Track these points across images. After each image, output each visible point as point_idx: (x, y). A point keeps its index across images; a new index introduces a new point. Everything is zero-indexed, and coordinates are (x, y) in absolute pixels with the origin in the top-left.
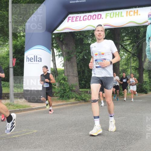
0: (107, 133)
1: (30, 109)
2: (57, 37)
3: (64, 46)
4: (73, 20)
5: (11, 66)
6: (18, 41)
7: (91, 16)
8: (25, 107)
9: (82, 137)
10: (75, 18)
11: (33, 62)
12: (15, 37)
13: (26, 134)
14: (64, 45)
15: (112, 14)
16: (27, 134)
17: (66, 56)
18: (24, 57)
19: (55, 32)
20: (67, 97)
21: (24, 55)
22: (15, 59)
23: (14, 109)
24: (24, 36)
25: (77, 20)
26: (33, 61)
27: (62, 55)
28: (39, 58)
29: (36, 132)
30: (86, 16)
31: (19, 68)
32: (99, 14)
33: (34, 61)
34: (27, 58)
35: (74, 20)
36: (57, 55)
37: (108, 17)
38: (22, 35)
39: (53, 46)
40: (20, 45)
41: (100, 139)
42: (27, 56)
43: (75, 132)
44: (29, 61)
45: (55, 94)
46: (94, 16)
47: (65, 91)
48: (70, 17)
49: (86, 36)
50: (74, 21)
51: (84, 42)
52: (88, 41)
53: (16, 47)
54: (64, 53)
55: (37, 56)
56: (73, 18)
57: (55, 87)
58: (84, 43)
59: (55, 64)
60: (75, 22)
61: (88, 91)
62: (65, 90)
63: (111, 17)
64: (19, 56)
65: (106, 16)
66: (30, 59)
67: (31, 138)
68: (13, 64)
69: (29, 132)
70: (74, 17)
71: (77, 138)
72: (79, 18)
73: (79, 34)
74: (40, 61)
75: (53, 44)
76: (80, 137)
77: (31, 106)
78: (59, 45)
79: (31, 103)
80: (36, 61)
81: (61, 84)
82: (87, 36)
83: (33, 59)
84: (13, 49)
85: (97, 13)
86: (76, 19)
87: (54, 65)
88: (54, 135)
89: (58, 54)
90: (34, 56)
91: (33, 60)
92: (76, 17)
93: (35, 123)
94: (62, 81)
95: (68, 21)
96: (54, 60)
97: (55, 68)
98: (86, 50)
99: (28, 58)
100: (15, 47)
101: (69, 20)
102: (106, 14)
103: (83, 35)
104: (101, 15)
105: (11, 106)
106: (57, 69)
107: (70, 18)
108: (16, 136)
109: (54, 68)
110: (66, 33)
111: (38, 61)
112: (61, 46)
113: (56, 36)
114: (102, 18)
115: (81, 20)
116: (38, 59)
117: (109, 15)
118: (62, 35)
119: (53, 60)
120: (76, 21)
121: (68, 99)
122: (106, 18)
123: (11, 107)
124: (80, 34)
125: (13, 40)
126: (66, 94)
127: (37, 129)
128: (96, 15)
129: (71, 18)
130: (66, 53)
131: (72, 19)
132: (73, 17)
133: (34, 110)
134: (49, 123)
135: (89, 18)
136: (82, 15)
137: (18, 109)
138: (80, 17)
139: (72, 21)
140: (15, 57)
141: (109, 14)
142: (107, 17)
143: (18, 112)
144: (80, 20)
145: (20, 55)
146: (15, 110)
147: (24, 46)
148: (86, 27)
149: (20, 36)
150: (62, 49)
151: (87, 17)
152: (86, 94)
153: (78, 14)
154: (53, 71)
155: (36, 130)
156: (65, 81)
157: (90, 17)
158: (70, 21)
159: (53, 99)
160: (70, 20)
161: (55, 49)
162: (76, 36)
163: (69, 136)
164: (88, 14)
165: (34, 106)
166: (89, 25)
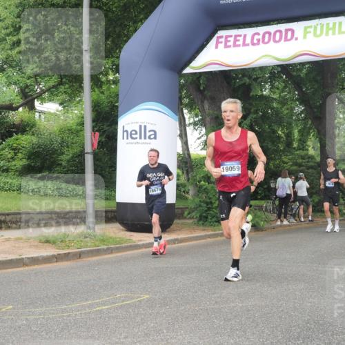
0: (311, 303)
1: (131, 246)
2: (191, 83)
3: (206, 102)
4: (229, 44)
5: (88, 148)
6: (103, 93)
7: (270, 33)
8: (119, 243)
9: (252, 312)
10: (232, 39)
11: (138, 140)
12: (97, 85)
13: (124, 303)
14: (208, 100)
15: (319, 27)
16: (127, 304)
17: (212, 125)
18: (116, 130)
19: (187, 71)
20: (214, 220)
21: (116, 123)
22: (97, 134)
23: (96, 246)
24: (115, 82)
25: (238, 43)
26: (136, 138)
27: (202, 123)
28: (150, 131)
29: (148, 300)
30: (258, 34)
31: (105, 153)
32: (289, 28)
33: (141, 138)
34: (124, 132)
35: (231, 43)
36: (190, 124)
37: (310, 36)
38: (111, 78)
39: (181, 104)
40: (106, 101)
41: (295, 316)
42: (123, 127)
43: (236, 299)
44: (127, 139)
45: (186, 213)
46: (278, 34)
47: (210, 206)
48: (221, 37)
49: (258, 78)
50: (230, 46)
51: (251, 94)
52: (261, 90)
53: (99, 106)
54: (208, 119)
55: (145, 127)
56: (229, 39)
57: (187, 195)
58: (253, 95)
59: (185, 144)
60: (232, 49)
61: (262, 206)
62: (211, 203)
63: (315, 35)
64: (105, 126)
65: (306, 32)
66: (131, 134)
67: (137, 312)
68: (93, 145)
69: (132, 298)
70: (231, 36)
71: (240, 313)
72: (241, 39)
73: (240, 76)
74: (152, 137)
75: (180, 98)
76: (249, 311)
77: (134, 239)
78: (196, 101)
79: (132, 233)
80: (145, 138)
81: (200, 190)
82: (260, 80)
83: (136, 133)
84: (93, 111)
85: (283, 27)
86: (236, 40)
87: (185, 147)
88: (188, 307)
89: (192, 121)
90: (140, 126)
91: (138, 136)
92: (236, 36)
93: (145, 278)
94: (202, 182)
95: (217, 47)
96: (183, 136)
97: (186, 152)
98: (256, 112)
99: (127, 131)
100: (96, 107)
101: (218, 43)
102: (306, 28)
103: (250, 78)
104: (293, 31)
105: (88, 239)
106: (192, 156)
107: (220, 40)
108: (104, 308)
109: (184, 154)
110: (211, 72)
111: (150, 138)
112: (199, 103)
113: (189, 81)
114: (297, 39)
115: (248, 45)
116: (148, 134)
117: (312, 30)
118: (202, 77)
119: (180, 136)
120: (235, 45)
121: (217, 224)
122: (305, 37)
123: (89, 242)
124: (244, 75)
125: (93, 90)
126: (211, 212)
127: (149, 292)
128: (280, 31)
129: (223, 40)
130: (212, 119)
131: (227, 41)
132: (227, 37)
133: (140, 249)
134: (174, 279)
135: (266, 40)
136: (249, 32)
137: (105, 247)
138: (245, 36)
139: (226, 46)
140: (96, 129)
141: (311, 27)
142: (308, 35)
143: (106, 254)
144: (245, 44)
145: (108, 124)
146: (98, 249)
147: (117, 104)
148: (258, 59)
149: (108, 82)
150: (203, 111)
151: (260, 37)
152: (259, 213)
153: (240, 30)
154: (181, 160)
155: (146, 294)
156: (209, 183)
157: (267, 36)
158: (221, 46)
159: (182, 224)
160: (221, 42)
161: (185, 111)
162: (235, 79)
163: (223, 310)
164: (262, 30)
165: (141, 240)
166: (266, 56)
